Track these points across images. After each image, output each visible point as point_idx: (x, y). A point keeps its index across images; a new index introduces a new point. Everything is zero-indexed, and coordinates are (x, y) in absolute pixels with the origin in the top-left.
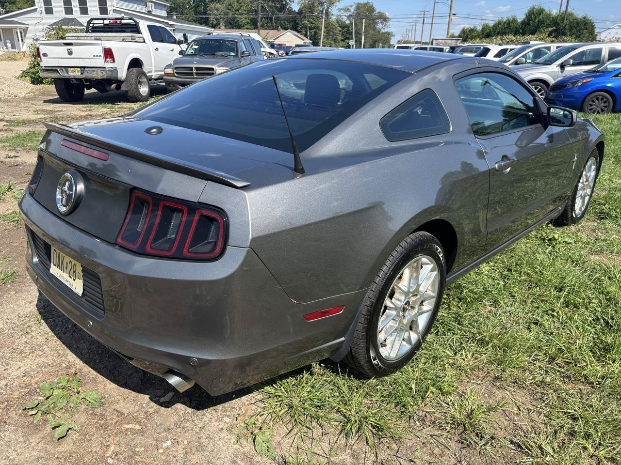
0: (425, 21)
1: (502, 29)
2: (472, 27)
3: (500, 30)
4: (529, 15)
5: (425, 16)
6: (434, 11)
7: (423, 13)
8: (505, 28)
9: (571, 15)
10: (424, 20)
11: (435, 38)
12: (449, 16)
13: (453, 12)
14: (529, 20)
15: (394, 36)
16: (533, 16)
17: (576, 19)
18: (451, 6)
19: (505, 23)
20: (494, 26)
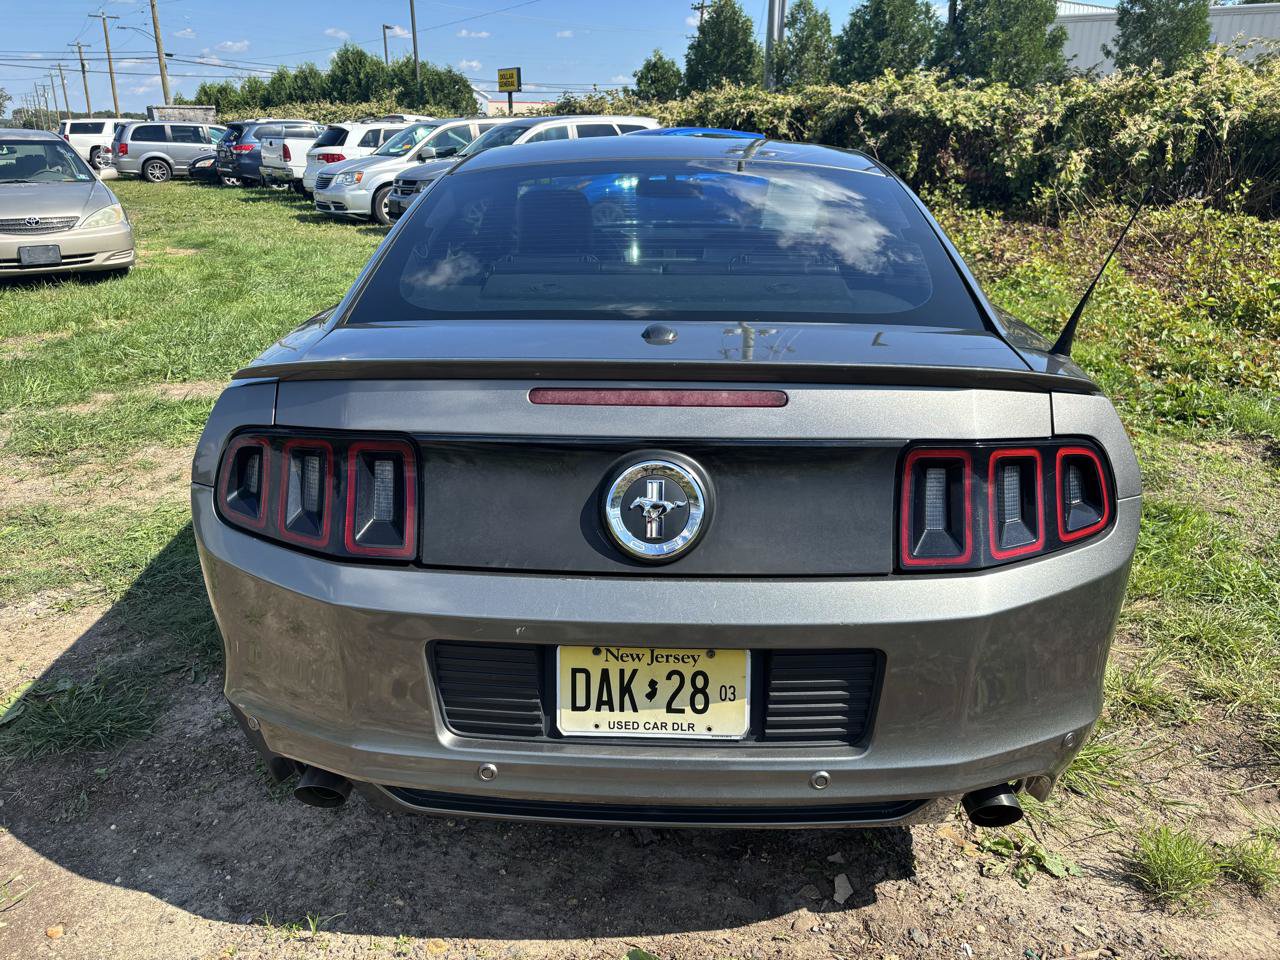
0: (87, 66)
1: (295, 89)
2: (222, 82)
3: (291, 90)
4: (343, 64)
5: (84, 56)
6: (107, 46)
7: (76, 49)
8: (300, 88)
9: (424, 65)
10: (83, 66)
11: (155, 106)
12: (159, 58)
13: (165, 50)
14: (345, 74)
15: (10, 98)
16: (350, 66)
17: (438, 74)
18: (156, 38)
19: (296, 77)
20: (273, 83)
